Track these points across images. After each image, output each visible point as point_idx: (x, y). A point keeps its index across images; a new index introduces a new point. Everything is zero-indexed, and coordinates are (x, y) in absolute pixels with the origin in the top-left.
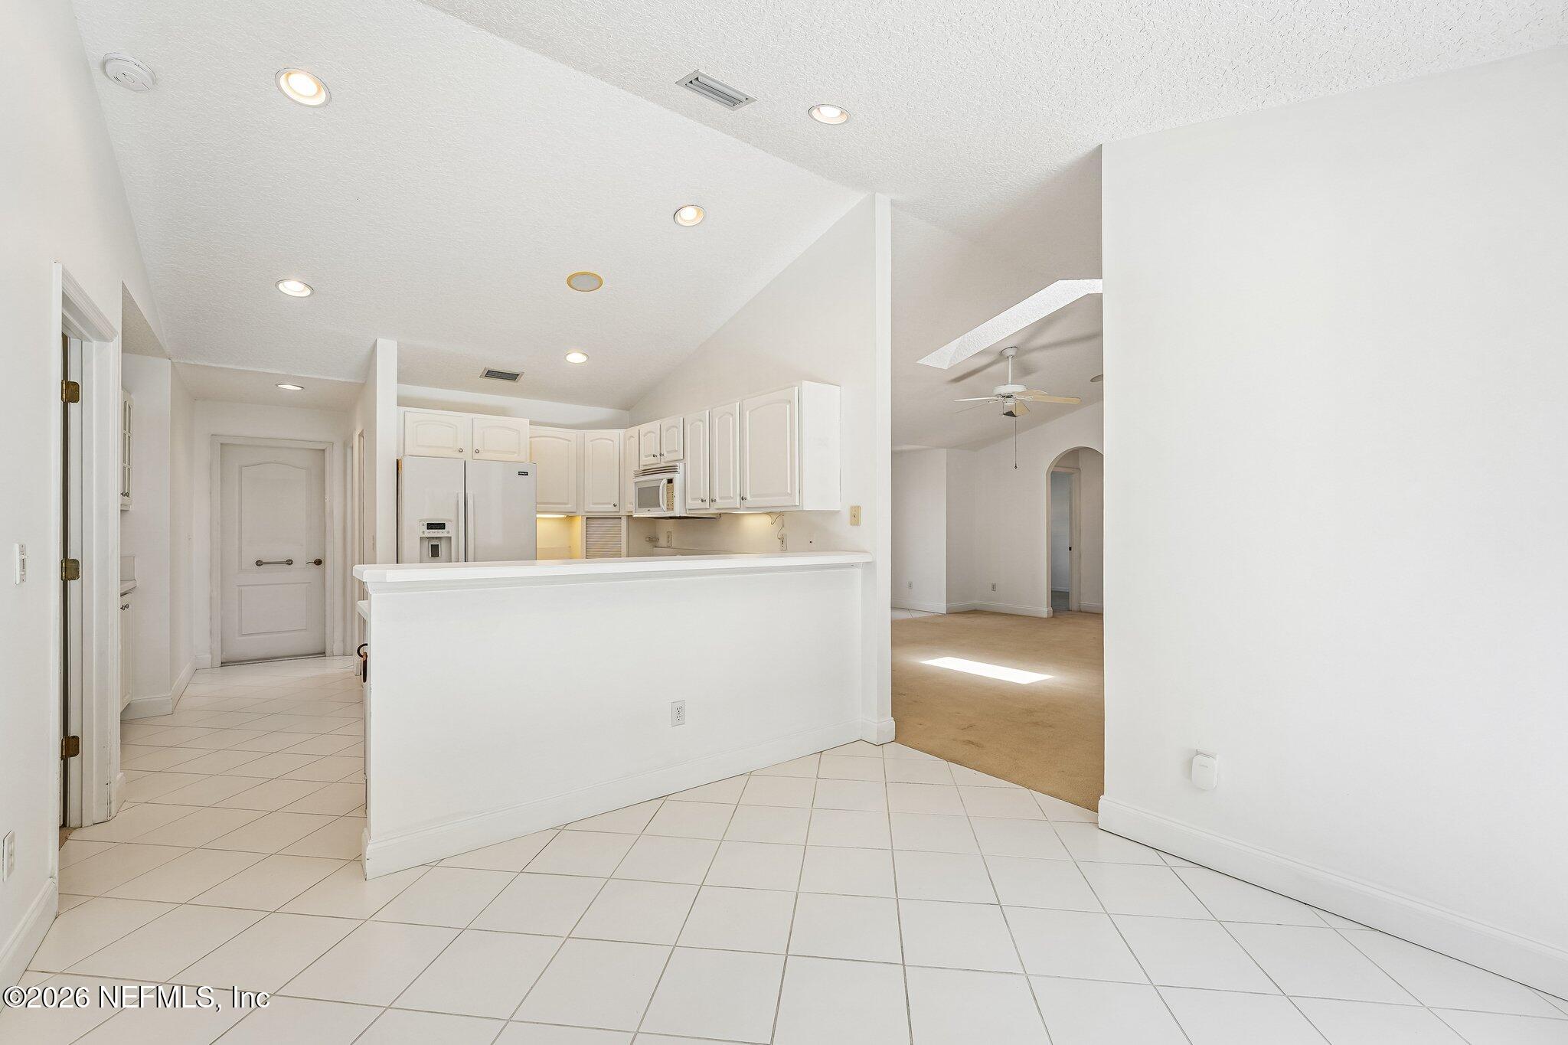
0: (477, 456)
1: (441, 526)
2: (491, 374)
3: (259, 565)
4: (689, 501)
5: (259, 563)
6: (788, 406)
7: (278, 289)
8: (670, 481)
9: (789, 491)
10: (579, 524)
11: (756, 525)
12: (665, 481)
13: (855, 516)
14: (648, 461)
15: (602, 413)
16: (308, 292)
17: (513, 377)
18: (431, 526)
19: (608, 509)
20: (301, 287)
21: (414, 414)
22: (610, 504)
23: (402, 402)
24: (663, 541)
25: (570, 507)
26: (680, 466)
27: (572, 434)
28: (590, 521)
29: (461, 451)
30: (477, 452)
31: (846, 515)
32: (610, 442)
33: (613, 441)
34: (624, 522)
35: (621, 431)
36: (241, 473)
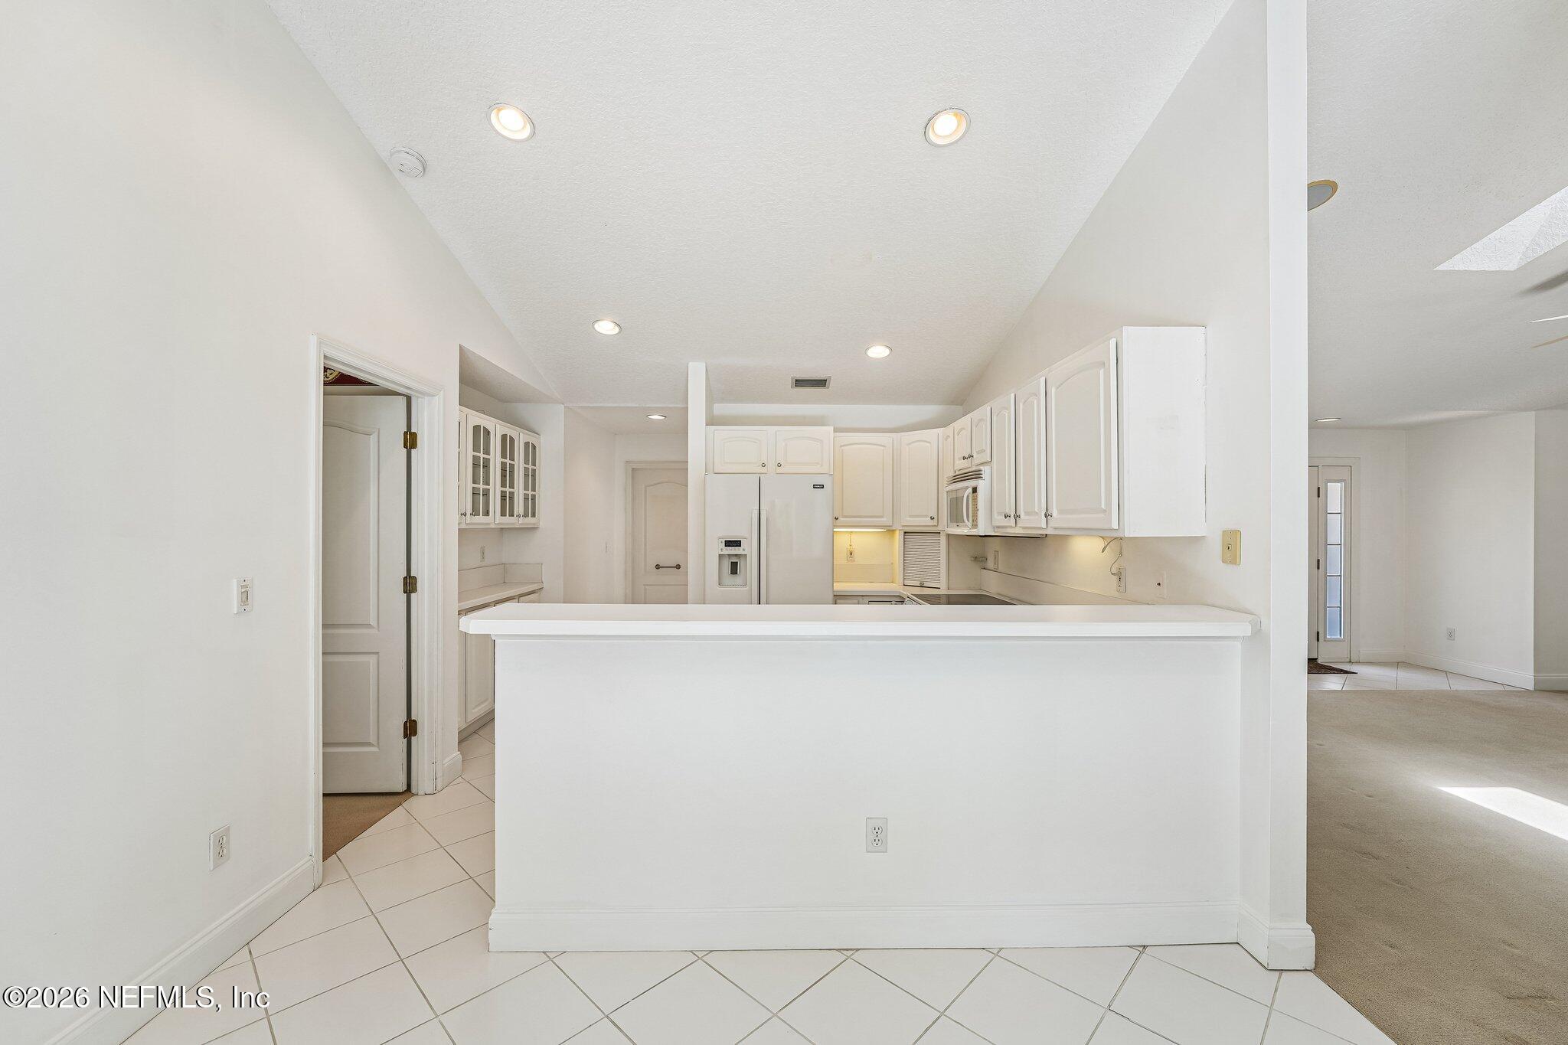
0: (779, 470)
1: (737, 544)
2: (799, 383)
3: (658, 568)
4: (995, 515)
5: (658, 567)
6: (1102, 372)
7: (594, 328)
8: (975, 490)
9: (1103, 506)
10: (898, 537)
11: (1086, 551)
12: (970, 490)
13: (1231, 546)
14: (962, 465)
15: (930, 411)
16: (617, 330)
17: (821, 383)
18: (729, 543)
19: (925, 522)
20: (612, 325)
21: (722, 432)
22: (926, 516)
23: (712, 421)
24: (990, 564)
25: (886, 520)
26: (986, 471)
27: (885, 438)
28: (907, 536)
29: (764, 465)
30: (779, 465)
31: (1216, 546)
32: (928, 444)
33: (929, 442)
34: (943, 539)
35: (939, 431)
36: (646, 491)
